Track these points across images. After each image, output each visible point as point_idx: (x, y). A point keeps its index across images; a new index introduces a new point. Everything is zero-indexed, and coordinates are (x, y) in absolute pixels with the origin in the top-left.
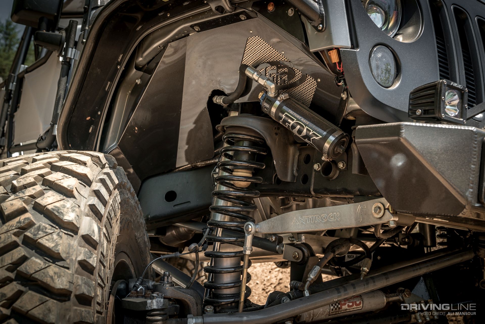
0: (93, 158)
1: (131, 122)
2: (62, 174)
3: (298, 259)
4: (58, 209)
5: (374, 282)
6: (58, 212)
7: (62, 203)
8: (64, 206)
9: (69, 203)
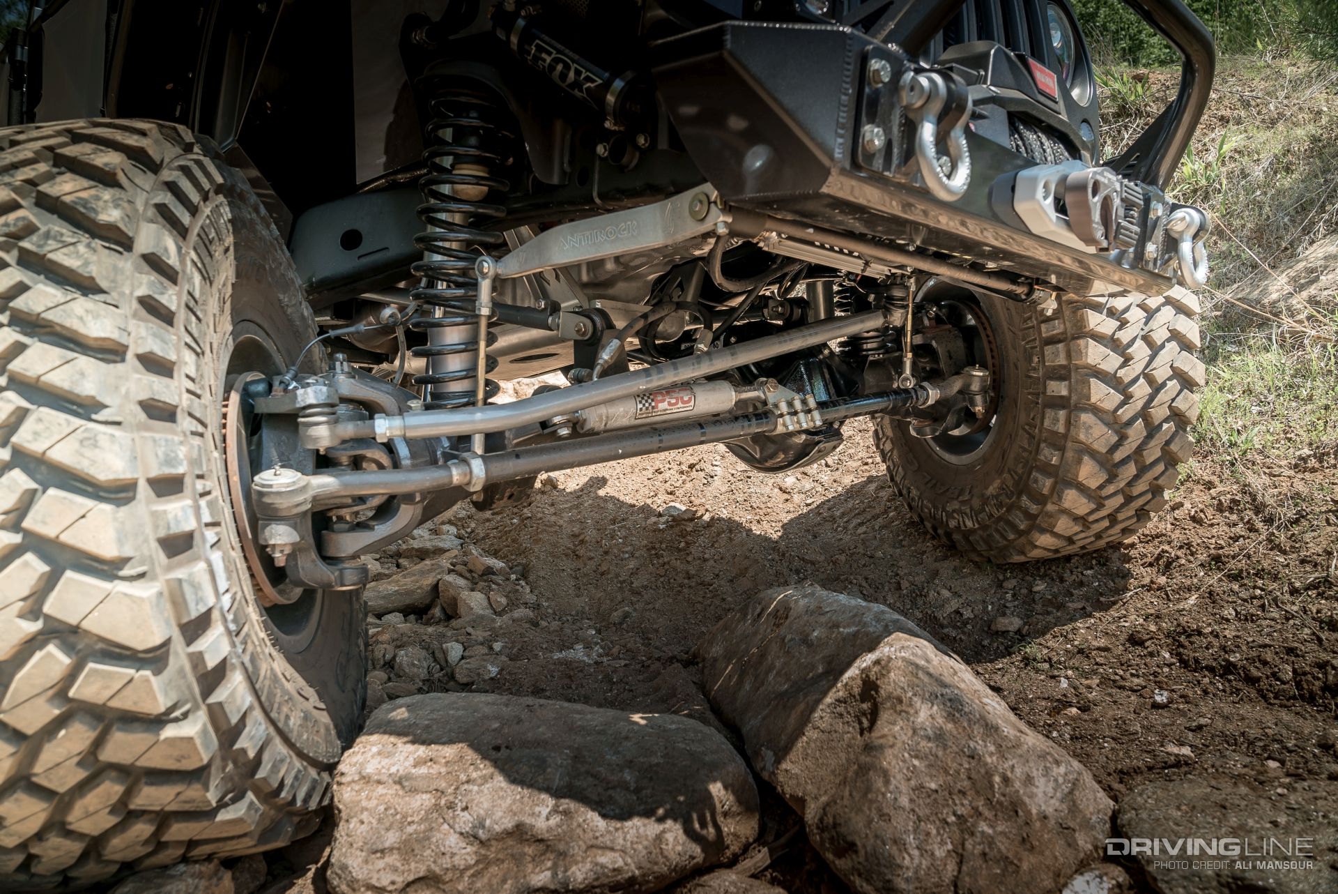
0: (164, 130)
1: (256, 92)
2: (94, 146)
3: (584, 334)
4: (85, 203)
5: (711, 360)
6: (85, 207)
7: (93, 192)
8: (98, 198)
9: (107, 194)
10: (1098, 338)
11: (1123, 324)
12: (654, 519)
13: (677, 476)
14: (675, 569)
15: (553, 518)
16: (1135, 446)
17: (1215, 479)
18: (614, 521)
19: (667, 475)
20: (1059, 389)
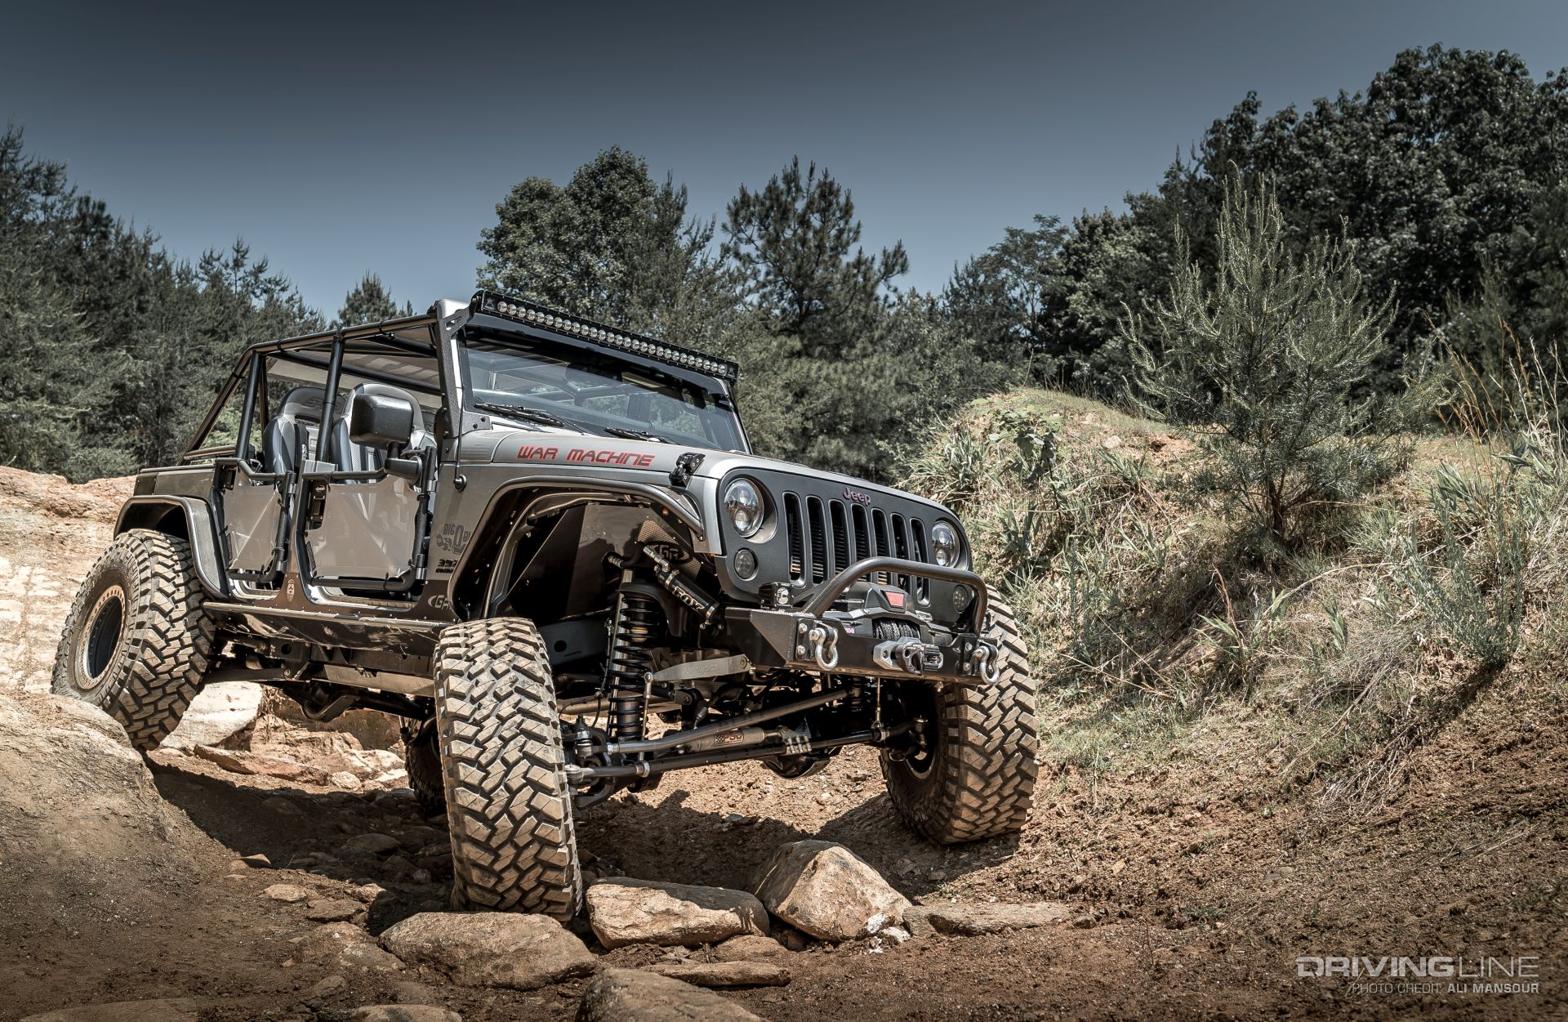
5: (752, 718)
10: (973, 705)
11: (986, 696)
12: (719, 825)
13: (738, 793)
14: (733, 857)
15: (636, 827)
16: (998, 766)
17: (1079, 789)
18: (687, 827)
19: (730, 792)
20: (953, 732)
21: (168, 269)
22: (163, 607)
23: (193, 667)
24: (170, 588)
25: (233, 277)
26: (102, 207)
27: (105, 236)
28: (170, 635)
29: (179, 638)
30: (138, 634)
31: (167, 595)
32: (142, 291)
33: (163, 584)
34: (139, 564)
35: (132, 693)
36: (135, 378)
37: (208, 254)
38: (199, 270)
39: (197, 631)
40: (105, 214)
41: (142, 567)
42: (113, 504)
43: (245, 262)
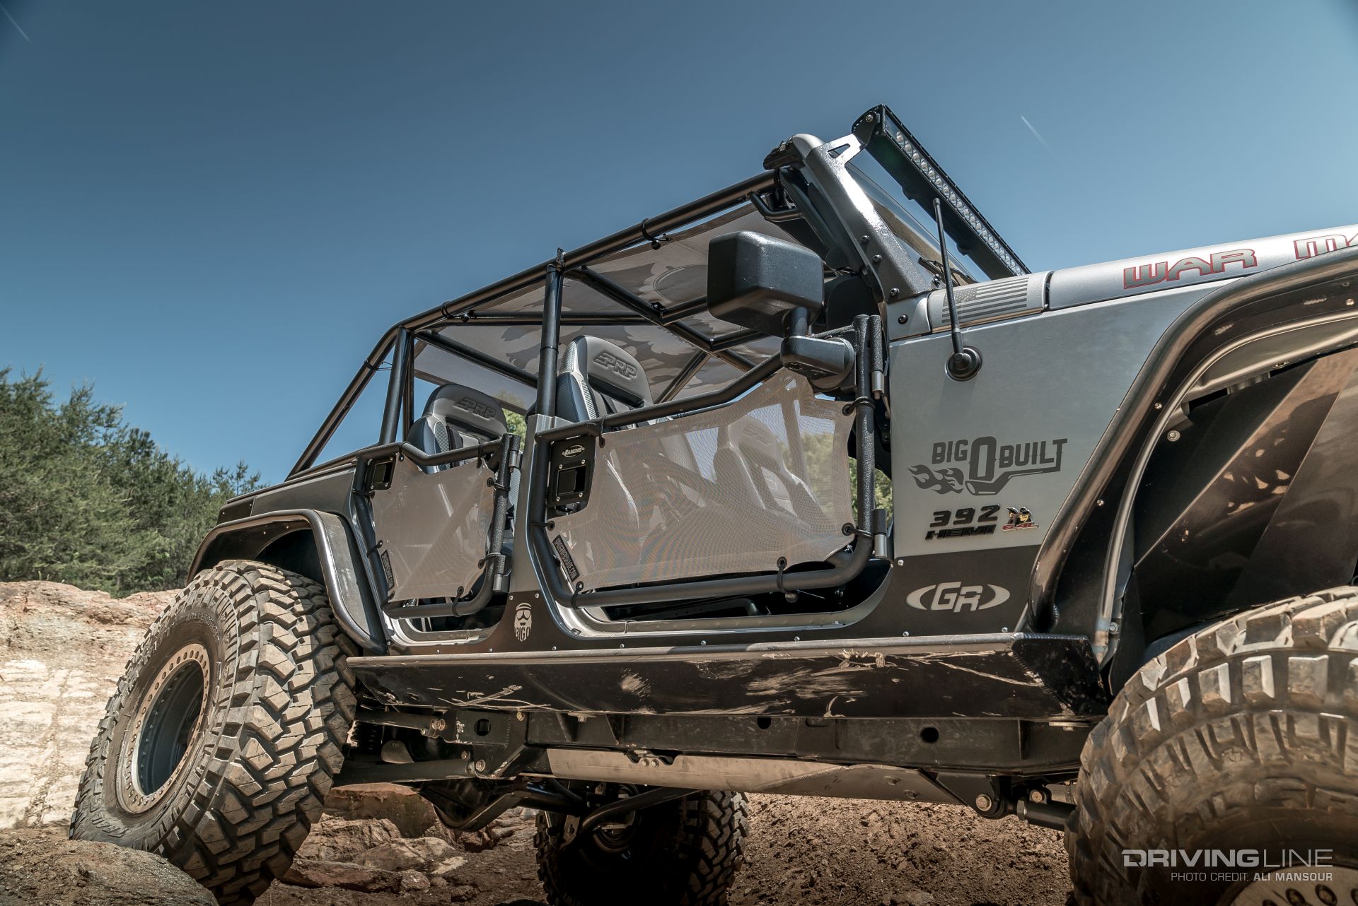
21: (191, 477)
22: (279, 667)
23: (323, 765)
24: (289, 639)
25: (236, 485)
26: (147, 435)
27: (148, 454)
28: (290, 714)
29: (303, 718)
30: (237, 716)
31: (285, 648)
32: (172, 490)
33: (278, 632)
34: (237, 605)
35: (220, 818)
36: (163, 551)
37: (219, 470)
38: (212, 480)
39: (330, 706)
40: (149, 440)
41: (242, 608)
42: (153, 612)
43: (245, 474)
